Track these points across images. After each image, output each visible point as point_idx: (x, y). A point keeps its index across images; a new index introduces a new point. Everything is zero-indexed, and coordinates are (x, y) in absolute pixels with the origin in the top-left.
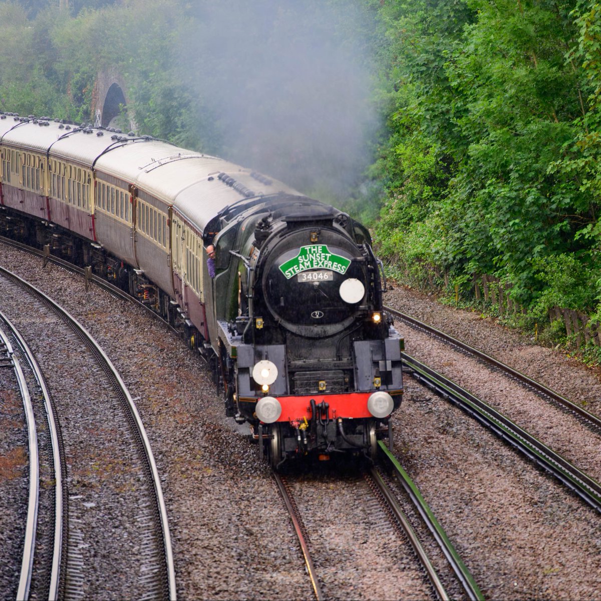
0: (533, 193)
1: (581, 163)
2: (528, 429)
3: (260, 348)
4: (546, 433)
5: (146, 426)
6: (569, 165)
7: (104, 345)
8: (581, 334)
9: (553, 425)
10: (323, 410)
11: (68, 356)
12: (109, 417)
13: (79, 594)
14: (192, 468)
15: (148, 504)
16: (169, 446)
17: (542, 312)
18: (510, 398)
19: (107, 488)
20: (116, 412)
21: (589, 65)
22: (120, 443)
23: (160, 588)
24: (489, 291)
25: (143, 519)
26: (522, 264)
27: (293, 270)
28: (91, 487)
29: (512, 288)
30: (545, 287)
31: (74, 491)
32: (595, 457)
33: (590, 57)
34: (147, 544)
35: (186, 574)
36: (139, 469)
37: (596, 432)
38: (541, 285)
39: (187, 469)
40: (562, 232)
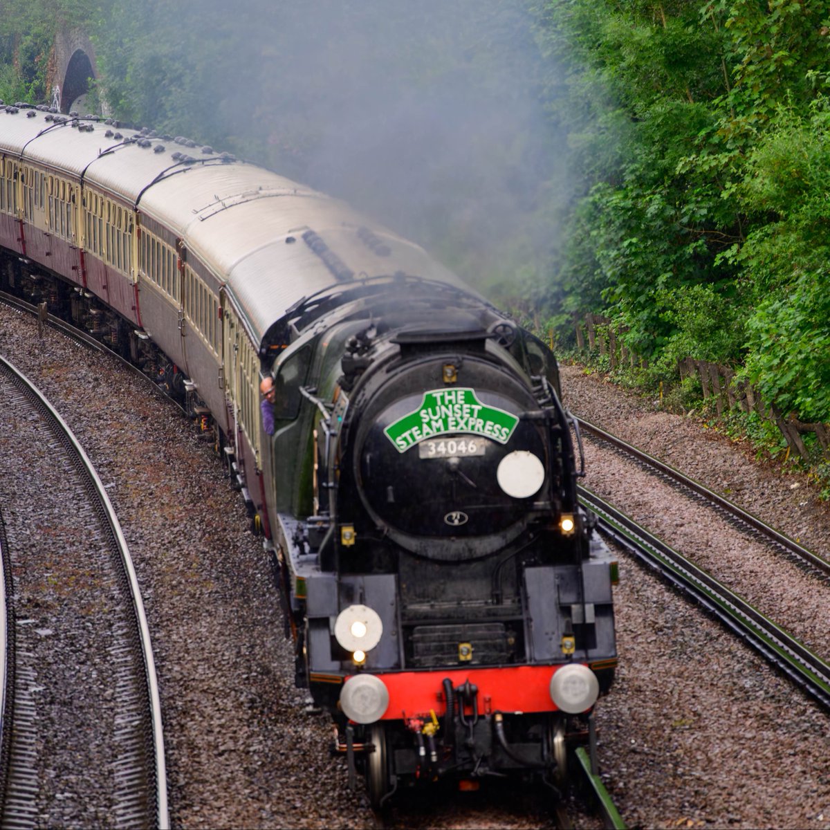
0: (657, 202)
1: (723, 158)
2: (650, 528)
3: (349, 580)
4: (675, 533)
5: (123, 522)
6: (707, 162)
7: (65, 412)
8: (724, 396)
9: (685, 521)
10: (467, 698)
11: (15, 427)
12: (72, 511)
13: (30, 756)
14: (186, 581)
15: (125, 631)
16: (154, 551)
17: (668, 365)
18: (624, 485)
19: (69, 609)
20: (81, 504)
21: (734, 23)
22: (87, 546)
23: (143, 747)
24: (596, 336)
25: (117, 651)
26: (642, 299)
27: (411, 435)
28: (47, 607)
29: (627, 333)
30: (673, 331)
31: (23, 614)
32: (742, 565)
33: (736, 13)
34: (124, 686)
35: (177, 727)
36: (113, 583)
37: (743, 531)
38: (669, 329)
39: (180, 583)
40: (696, 256)
